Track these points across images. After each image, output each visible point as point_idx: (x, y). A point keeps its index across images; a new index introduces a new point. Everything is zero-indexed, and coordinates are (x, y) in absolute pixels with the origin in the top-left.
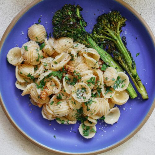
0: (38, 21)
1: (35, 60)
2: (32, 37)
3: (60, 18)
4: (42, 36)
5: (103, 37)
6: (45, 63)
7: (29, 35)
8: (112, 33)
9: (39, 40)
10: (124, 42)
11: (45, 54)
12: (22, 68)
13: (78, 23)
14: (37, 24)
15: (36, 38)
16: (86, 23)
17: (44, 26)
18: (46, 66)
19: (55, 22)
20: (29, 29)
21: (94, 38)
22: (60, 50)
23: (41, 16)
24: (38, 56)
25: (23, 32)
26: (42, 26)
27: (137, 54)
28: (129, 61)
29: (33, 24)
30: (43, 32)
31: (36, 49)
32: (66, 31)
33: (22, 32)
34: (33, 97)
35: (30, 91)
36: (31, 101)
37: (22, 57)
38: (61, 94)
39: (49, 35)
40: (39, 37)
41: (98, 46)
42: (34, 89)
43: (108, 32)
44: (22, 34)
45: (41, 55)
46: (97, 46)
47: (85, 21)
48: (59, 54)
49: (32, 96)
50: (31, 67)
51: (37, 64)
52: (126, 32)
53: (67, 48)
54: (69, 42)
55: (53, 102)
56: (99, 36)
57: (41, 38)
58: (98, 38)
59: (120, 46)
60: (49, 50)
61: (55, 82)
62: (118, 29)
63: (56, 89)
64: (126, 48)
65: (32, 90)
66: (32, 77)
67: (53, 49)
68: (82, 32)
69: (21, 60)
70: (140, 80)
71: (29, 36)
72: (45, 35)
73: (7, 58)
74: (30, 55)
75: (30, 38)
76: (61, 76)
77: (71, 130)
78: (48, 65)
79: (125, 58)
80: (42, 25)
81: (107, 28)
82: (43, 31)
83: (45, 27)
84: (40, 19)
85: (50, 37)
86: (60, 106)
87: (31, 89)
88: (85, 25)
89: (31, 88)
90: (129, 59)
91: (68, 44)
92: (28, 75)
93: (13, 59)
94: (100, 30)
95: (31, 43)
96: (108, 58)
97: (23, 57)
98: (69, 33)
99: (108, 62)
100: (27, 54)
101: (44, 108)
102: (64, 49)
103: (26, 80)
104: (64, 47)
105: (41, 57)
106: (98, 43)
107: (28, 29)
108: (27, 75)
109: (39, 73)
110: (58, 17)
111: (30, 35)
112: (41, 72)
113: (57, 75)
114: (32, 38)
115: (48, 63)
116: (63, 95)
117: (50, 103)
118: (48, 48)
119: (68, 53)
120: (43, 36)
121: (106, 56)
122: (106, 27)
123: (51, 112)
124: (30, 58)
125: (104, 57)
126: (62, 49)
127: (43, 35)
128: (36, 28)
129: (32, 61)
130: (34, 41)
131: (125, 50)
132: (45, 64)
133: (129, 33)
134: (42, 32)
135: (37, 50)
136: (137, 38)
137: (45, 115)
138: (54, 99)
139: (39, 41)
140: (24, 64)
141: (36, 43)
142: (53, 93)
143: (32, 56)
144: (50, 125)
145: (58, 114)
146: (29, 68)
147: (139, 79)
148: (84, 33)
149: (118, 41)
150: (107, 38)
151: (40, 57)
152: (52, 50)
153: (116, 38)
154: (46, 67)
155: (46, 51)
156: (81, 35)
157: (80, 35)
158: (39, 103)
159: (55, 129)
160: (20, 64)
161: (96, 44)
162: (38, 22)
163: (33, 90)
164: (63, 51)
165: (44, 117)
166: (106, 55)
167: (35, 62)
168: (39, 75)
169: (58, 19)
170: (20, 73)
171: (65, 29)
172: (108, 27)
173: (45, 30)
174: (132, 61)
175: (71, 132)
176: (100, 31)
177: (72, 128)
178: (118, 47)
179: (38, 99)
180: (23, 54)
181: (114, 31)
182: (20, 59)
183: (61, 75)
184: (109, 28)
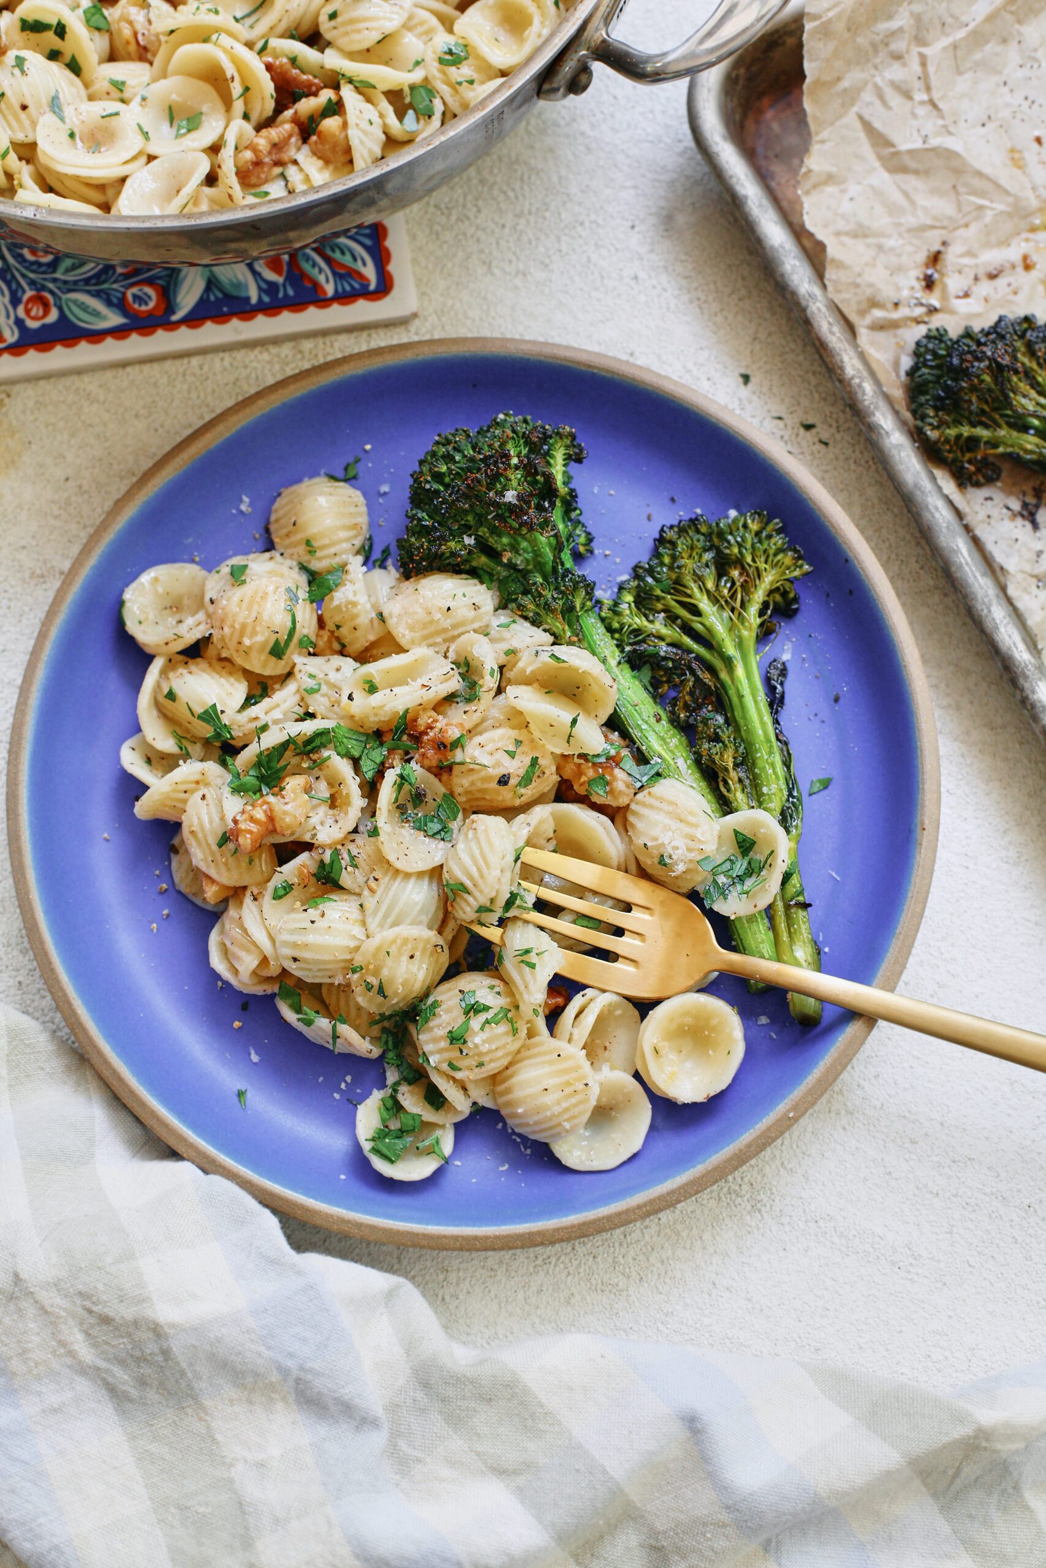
0: (346, 469)
1: (264, 644)
2: (288, 535)
3: (456, 462)
4: (340, 541)
5: (664, 631)
6: (312, 676)
7: (277, 521)
8: (714, 619)
9: (320, 559)
10: (771, 689)
11: (329, 641)
12: (185, 671)
13: (545, 510)
14: (333, 478)
15: (308, 543)
16: (590, 540)
17: (365, 495)
18: (311, 691)
19: (428, 482)
20: (286, 492)
21: (616, 625)
22: (412, 629)
23: (368, 447)
24: (289, 624)
25: (246, 499)
26: (357, 496)
27: (820, 781)
28: (774, 786)
29: (313, 474)
30: (355, 526)
31: (289, 590)
32: (469, 541)
33: (241, 501)
34: (192, 832)
35: (185, 801)
36: (174, 865)
37: (201, 616)
38: (346, 856)
39: (376, 554)
40: (326, 541)
41: (626, 668)
42: (210, 793)
43: (696, 611)
44: (243, 508)
45: (305, 631)
46: (619, 663)
47: (583, 526)
48: (401, 650)
49: (191, 826)
50: (232, 680)
51: (267, 672)
52: (788, 646)
53: (454, 626)
54: (469, 601)
55: (288, 888)
56: (646, 623)
57: (332, 550)
58: (637, 632)
59: (741, 697)
60: (354, 617)
61: (335, 784)
62: (753, 609)
63: (330, 821)
64: (776, 722)
65: (199, 794)
66: (220, 729)
67: (381, 615)
68: (555, 570)
69: (192, 630)
70: (805, 906)
71: (272, 528)
72: (358, 542)
73: (121, 604)
74: (249, 609)
75: (276, 540)
76: (378, 760)
77: (343, 1086)
78: (324, 688)
79: (754, 763)
80: (359, 493)
81: (696, 590)
82: (355, 521)
83: (367, 505)
84: (357, 461)
85: (383, 566)
86: (323, 915)
87: (193, 791)
88: (582, 549)
89: (197, 782)
90: (775, 773)
91: (463, 612)
92: (206, 712)
93: (151, 616)
94: (658, 592)
95: (271, 558)
96: (663, 739)
97: (209, 616)
98: (484, 559)
99: (660, 757)
100: (236, 599)
101: (232, 912)
102: (433, 628)
103: (185, 743)
104: (439, 616)
105: (300, 642)
106: (628, 649)
107: (279, 495)
108: (199, 710)
109: (264, 719)
110: (448, 458)
111: (283, 522)
112: (277, 714)
113: (356, 754)
114: (288, 541)
115: (328, 683)
116: (356, 866)
117: (271, 885)
118: (354, 604)
119: (451, 655)
120: (345, 545)
121: (658, 727)
122: (693, 585)
123: (260, 936)
124: (244, 626)
125: (644, 727)
126: (425, 625)
127: (347, 540)
128: (322, 494)
129: (247, 642)
130: (291, 556)
131: (763, 724)
132: (311, 683)
133: (804, 660)
134: (348, 521)
135: (293, 598)
136: (836, 700)
137: (225, 952)
138: (301, 873)
139: (316, 565)
140: (199, 660)
141: (296, 569)
142: (307, 838)
143: (254, 615)
144: (237, 1024)
145: (295, 960)
146: (222, 680)
147: (801, 898)
148: (564, 576)
149: (740, 671)
150: (687, 640)
151: (295, 640)
152: (372, 620)
153: (730, 649)
154: (310, 699)
155: (337, 619)
156: (545, 578)
157: (540, 580)
158: (212, 873)
159: (255, 1058)
160: (180, 646)
161: (617, 652)
162: (340, 473)
163: (203, 797)
164: (425, 638)
165: (217, 962)
166: (659, 720)
167: (263, 657)
168: (264, 728)
169: (444, 469)
170: (161, 699)
171: (466, 529)
172: (703, 588)
173: (363, 520)
174: (790, 795)
175: (337, 1096)
176: (658, 599)
177: (348, 1079)
178: (735, 699)
179: (212, 853)
180: (212, 601)
181: (733, 610)
182: (190, 621)
183: (378, 754)
184: (708, 592)
